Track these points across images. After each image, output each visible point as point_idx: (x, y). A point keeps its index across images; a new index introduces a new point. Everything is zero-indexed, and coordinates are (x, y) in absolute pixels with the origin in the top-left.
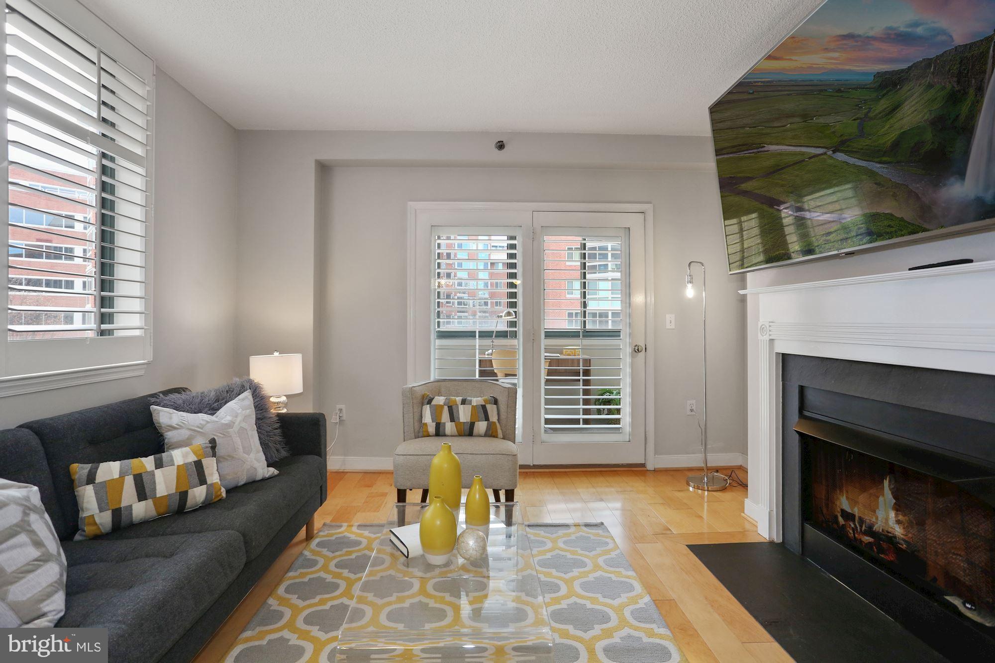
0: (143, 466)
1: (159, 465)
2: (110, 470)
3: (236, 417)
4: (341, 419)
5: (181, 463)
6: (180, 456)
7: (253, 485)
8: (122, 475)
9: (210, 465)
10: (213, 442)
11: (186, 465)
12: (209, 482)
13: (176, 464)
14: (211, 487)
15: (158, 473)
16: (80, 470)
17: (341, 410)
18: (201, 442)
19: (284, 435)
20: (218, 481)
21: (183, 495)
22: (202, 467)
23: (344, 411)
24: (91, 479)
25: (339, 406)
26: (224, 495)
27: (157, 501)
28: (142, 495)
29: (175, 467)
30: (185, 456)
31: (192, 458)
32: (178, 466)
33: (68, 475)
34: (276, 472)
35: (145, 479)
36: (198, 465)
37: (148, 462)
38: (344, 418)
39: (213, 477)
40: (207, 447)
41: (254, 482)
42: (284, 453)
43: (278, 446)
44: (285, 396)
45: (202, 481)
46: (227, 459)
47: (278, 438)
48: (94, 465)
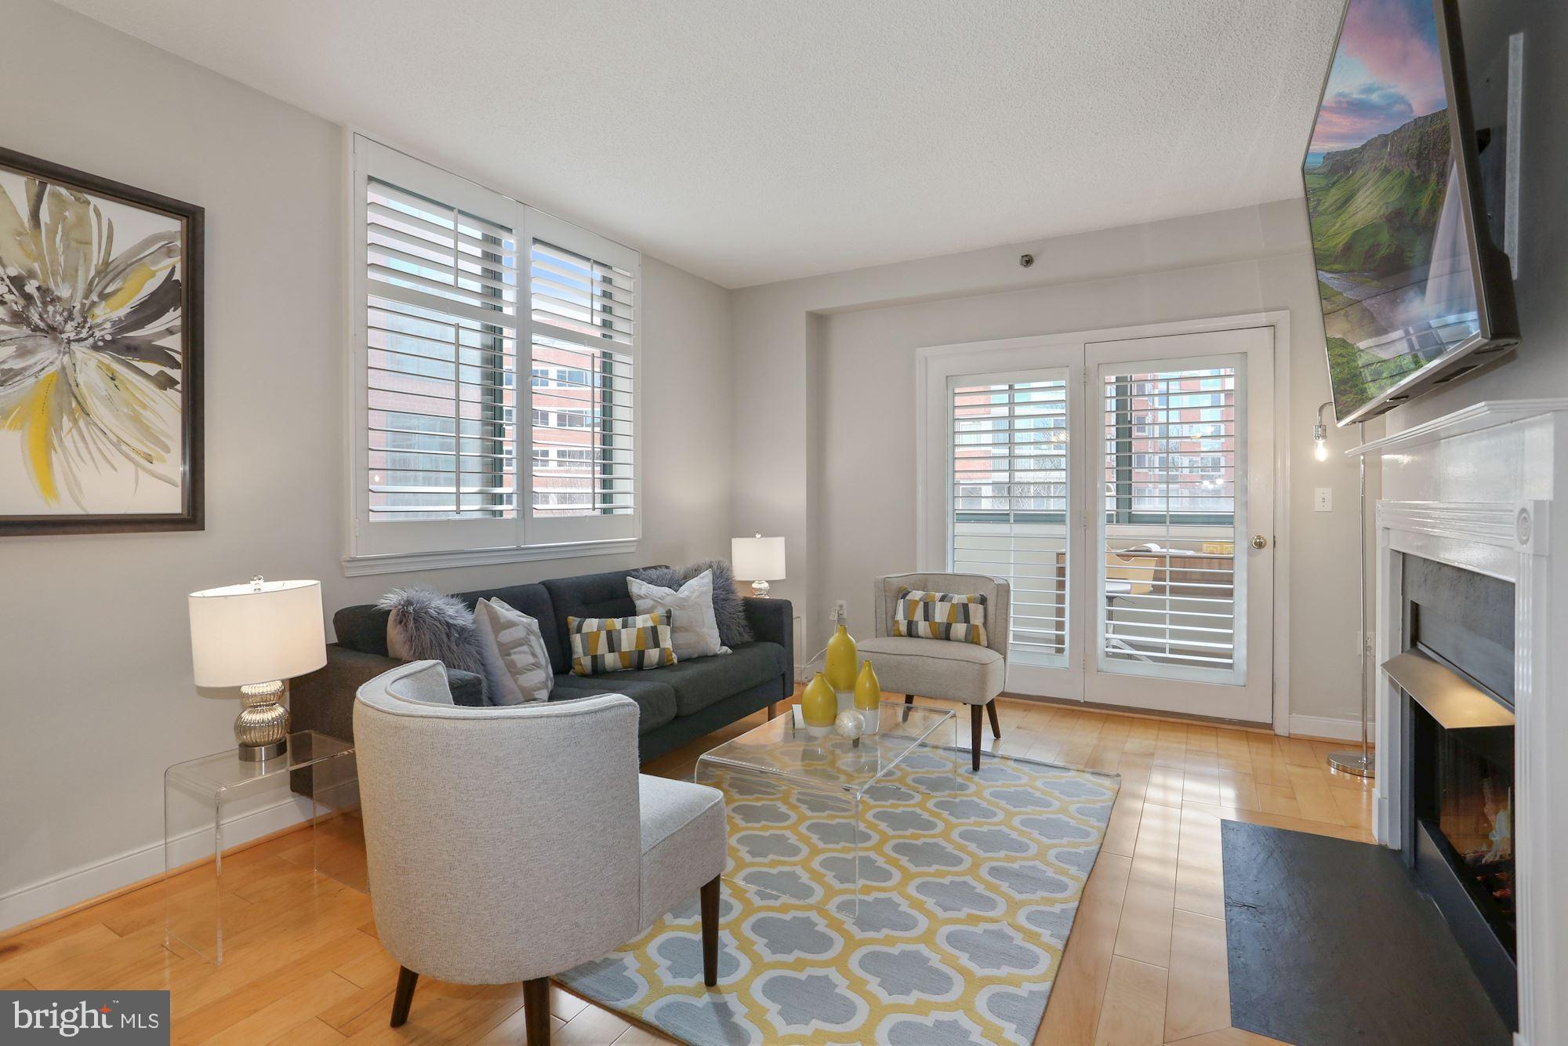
0: (614, 624)
1: (625, 626)
2: (592, 624)
3: (693, 592)
4: (841, 617)
5: (641, 626)
6: (641, 621)
7: (704, 658)
8: (599, 629)
9: (665, 633)
10: (669, 612)
11: (644, 628)
12: (661, 647)
13: (637, 627)
14: (663, 651)
15: (623, 631)
16: (573, 621)
17: (841, 606)
18: (660, 612)
19: (748, 618)
20: (670, 647)
21: (641, 654)
22: (657, 632)
23: (844, 607)
24: (579, 630)
25: (840, 602)
26: (675, 661)
27: (622, 655)
28: (611, 649)
29: (636, 629)
30: (645, 621)
31: (650, 624)
32: (639, 629)
33: (566, 624)
34: (730, 651)
35: (614, 635)
36: (654, 630)
37: (618, 622)
38: (845, 616)
39: (667, 643)
40: (662, 616)
41: (707, 656)
42: (747, 637)
43: (742, 630)
44: (767, 582)
45: (657, 645)
46: (681, 631)
47: (743, 622)
48: (583, 619)
